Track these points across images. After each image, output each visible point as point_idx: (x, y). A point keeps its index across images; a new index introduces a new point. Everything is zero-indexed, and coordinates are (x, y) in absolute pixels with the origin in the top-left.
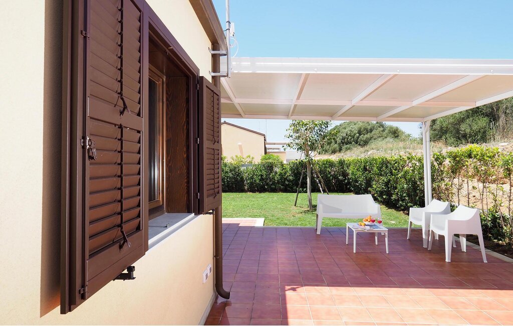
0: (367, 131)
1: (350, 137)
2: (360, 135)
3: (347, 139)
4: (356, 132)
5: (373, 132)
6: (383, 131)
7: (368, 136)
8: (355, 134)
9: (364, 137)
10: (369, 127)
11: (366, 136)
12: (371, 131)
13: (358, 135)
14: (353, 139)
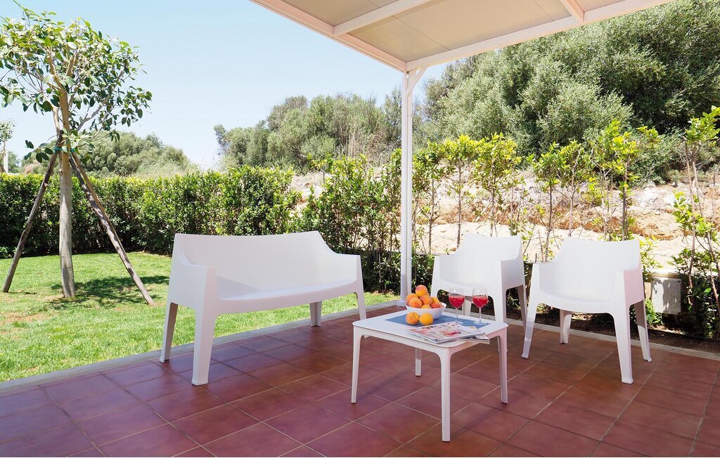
0: (131, 149)
1: (97, 158)
2: (118, 155)
3: (92, 160)
4: (111, 149)
5: (143, 153)
6: (159, 153)
7: (135, 158)
8: (108, 153)
9: (126, 160)
10: (135, 145)
11: (130, 158)
12: (138, 151)
13: (114, 155)
14: (103, 162)
